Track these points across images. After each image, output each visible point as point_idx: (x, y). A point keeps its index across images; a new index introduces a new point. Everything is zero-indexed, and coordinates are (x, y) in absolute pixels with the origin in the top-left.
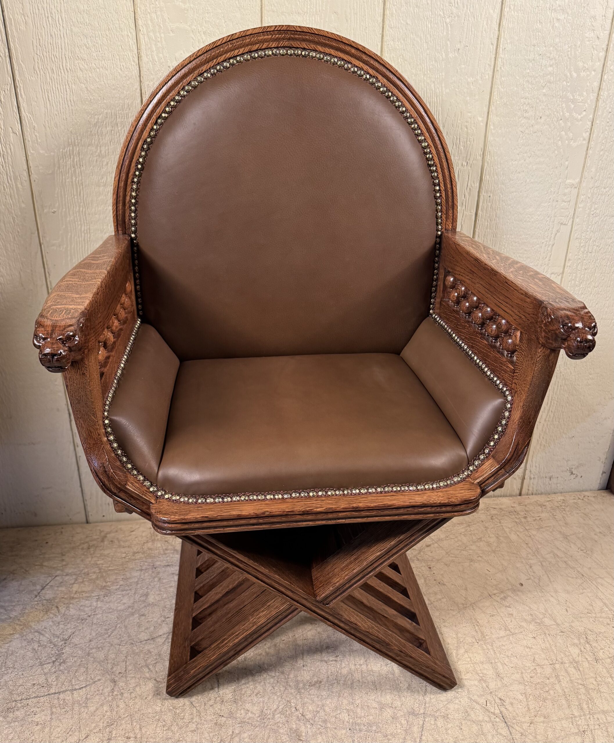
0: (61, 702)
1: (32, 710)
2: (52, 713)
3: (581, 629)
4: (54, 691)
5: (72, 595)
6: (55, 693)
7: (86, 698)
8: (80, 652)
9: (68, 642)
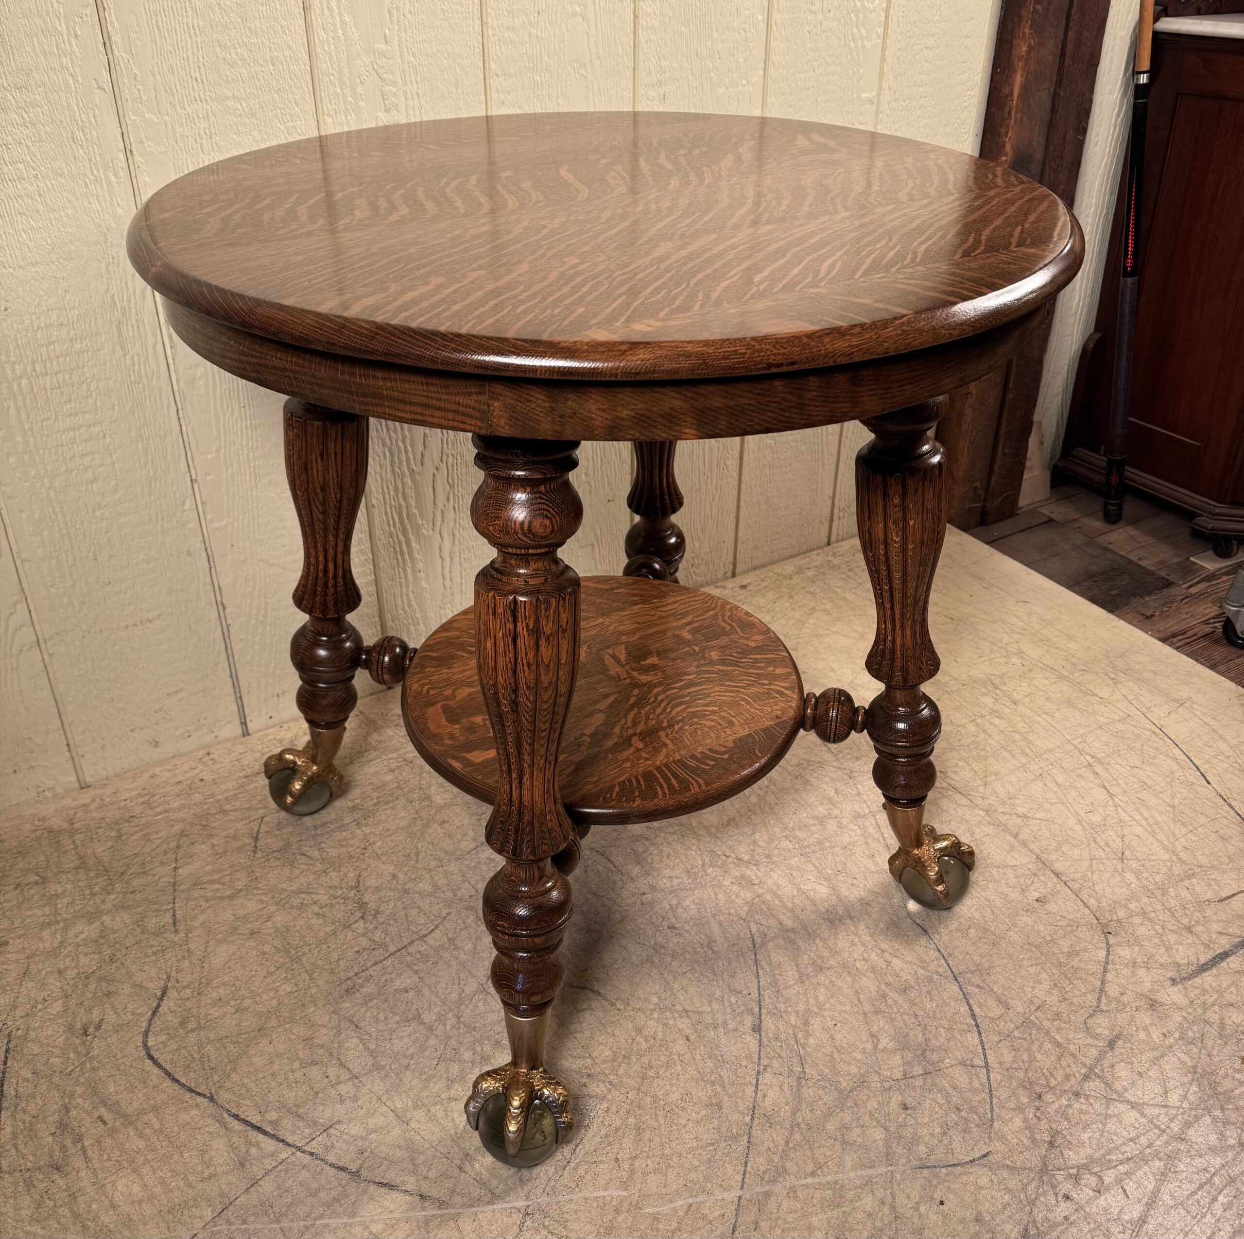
0: (418, 956)
1: (383, 979)
2: (416, 972)
3: (982, 676)
4: (395, 949)
5: (313, 833)
6: (399, 950)
7: (449, 939)
8: (392, 894)
9: (360, 888)
